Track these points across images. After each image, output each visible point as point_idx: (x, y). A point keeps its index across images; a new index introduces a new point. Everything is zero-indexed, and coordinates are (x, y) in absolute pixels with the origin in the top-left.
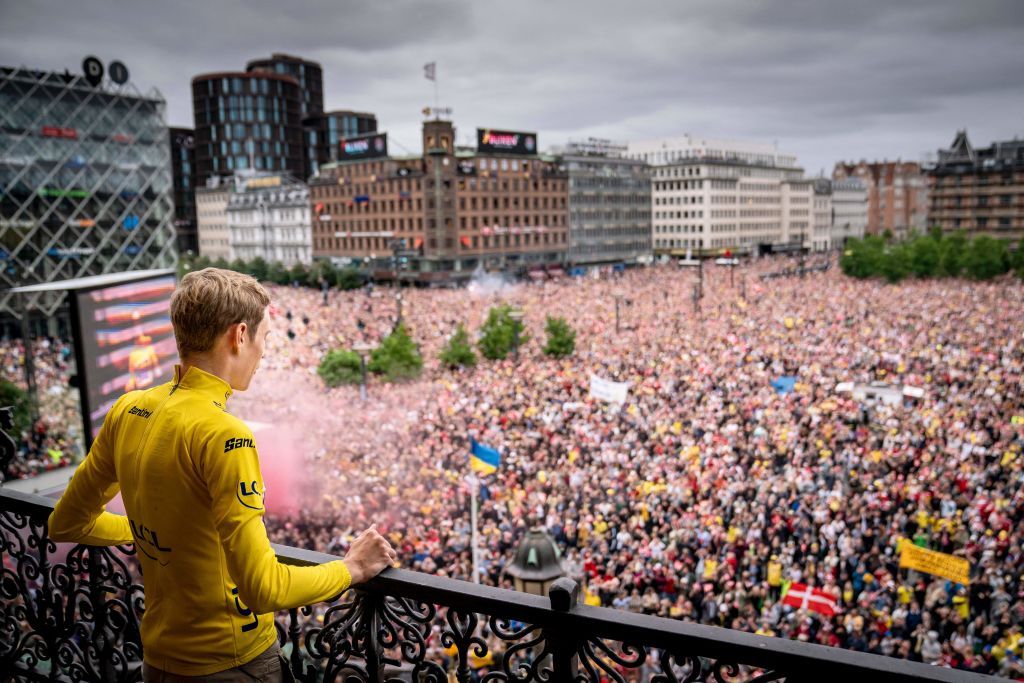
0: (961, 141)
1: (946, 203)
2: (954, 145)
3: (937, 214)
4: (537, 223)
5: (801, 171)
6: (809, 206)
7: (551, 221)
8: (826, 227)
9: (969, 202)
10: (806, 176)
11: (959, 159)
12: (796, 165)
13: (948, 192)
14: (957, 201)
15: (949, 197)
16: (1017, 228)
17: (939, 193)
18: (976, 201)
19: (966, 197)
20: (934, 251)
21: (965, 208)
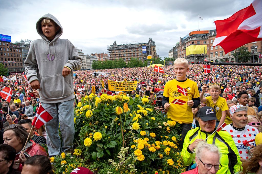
0: (115, 43)
1: (113, 56)
2: (113, 44)
3: (111, 59)
4: (12, 60)
5: (83, 53)
6: (85, 61)
7: (17, 60)
8: (90, 66)
9: (117, 56)
10: (84, 54)
11: (115, 47)
12: (82, 52)
13: (113, 54)
14: (115, 55)
15: (113, 55)
16: (127, 61)
17: (111, 54)
18: (119, 55)
19: (117, 55)
20: (111, 63)
21: (117, 57)
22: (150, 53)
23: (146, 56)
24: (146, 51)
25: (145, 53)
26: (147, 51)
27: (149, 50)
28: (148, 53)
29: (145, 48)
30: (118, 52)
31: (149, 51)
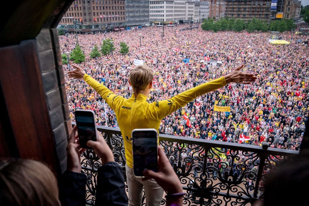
1: (230, 10)
3: (227, 13)
4: (116, 14)
6: (193, 9)
7: (120, 14)
8: (198, 15)
13: (230, 6)
14: (233, 9)
15: (231, 8)
16: (247, 17)
17: (228, 7)
18: (237, 9)
19: (235, 8)
20: (226, 23)
21: (234, 11)
22: (281, 10)
23: (276, 13)
24: (276, 6)
25: (274, 10)
26: (278, 7)
27: (281, 5)
28: (279, 9)
29: (276, 2)
30: (237, 5)
31: (280, 7)
